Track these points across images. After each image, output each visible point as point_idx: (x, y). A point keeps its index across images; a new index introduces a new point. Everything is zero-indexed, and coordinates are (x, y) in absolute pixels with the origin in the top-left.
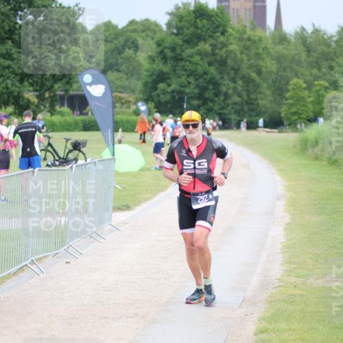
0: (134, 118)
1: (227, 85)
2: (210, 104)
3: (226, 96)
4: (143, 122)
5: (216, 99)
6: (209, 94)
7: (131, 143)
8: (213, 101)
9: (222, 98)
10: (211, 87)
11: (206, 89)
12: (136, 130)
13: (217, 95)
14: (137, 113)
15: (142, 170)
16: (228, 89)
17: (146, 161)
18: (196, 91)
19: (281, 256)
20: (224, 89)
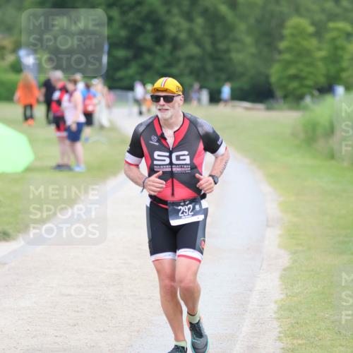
1: (177, 25)
2: (148, 58)
3: (176, 45)
5: (158, 49)
6: (145, 40)
8: (151, 52)
9: (168, 47)
10: (149, 27)
11: (138, 30)
13: (159, 41)
14: (17, 68)
16: (179, 31)
18: (123, 33)
19: (276, 324)
20: (171, 31)
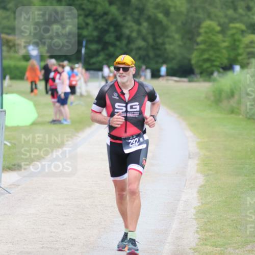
0: (23, 63)
1: (130, 27)
2: (111, 49)
3: (130, 40)
4: (33, 69)
5: (118, 43)
6: (110, 38)
7: (21, 93)
8: (114, 45)
9: (124, 42)
10: (112, 29)
11: (106, 31)
12: (25, 77)
13: (119, 38)
14: (27, 58)
15: (34, 124)
16: (132, 32)
17: (38, 113)
18: (95, 34)
19: (195, 222)
20: (127, 32)
